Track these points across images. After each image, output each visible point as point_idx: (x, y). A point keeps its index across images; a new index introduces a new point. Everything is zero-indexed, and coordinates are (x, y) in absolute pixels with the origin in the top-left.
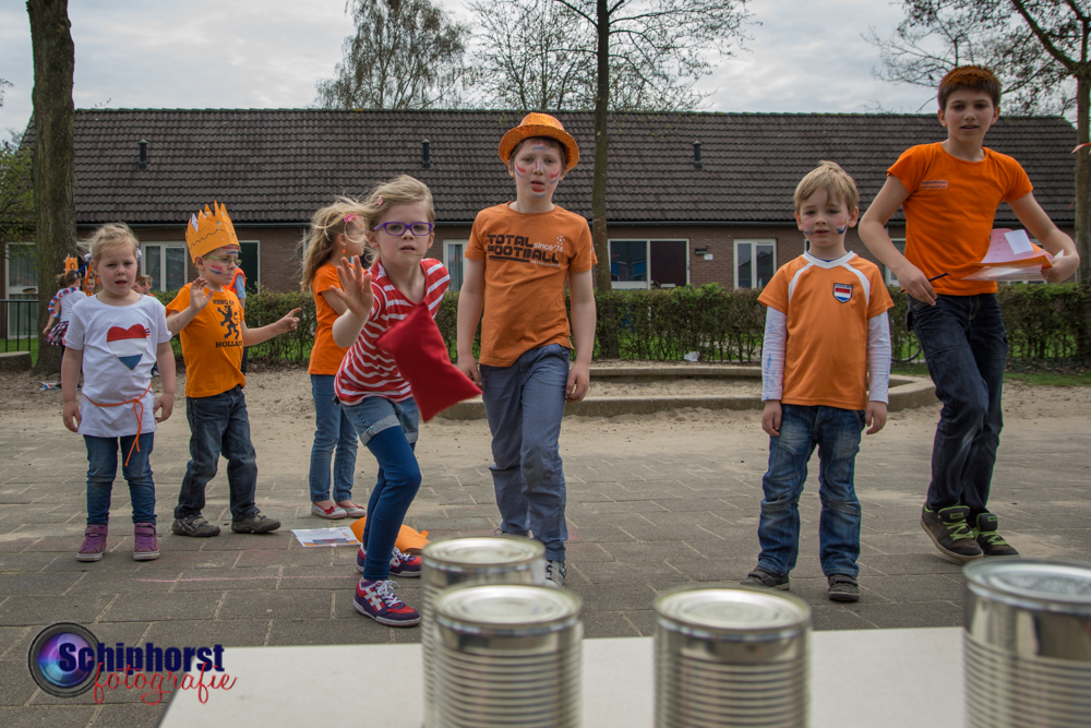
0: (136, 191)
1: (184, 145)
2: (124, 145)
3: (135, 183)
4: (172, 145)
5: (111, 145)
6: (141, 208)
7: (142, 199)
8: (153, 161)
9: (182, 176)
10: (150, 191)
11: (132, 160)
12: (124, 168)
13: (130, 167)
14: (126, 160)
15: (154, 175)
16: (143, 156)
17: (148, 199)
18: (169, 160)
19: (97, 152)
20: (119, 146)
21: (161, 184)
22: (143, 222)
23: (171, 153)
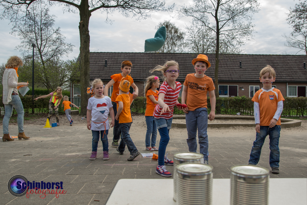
0: (104, 72)
1: (116, 61)
2: (101, 61)
3: (104, 70)
4: (113, 61)
5: (98, 61)
6: (106, 76)
7: (106, 74)
8: (108, 65)
9: (115, 68)
10: (108, 72)
11: (103, 64)
12: (101, 66)
13: (103, 66)
14: (102, 64)
15: (109, 68)
16: (106, 63)
17: (107, 74)
18: (112, 65)
19: (95, 63)
20: (100, 61)
21: (110, 70)
22: (106, 79)
23: (113, 63)
